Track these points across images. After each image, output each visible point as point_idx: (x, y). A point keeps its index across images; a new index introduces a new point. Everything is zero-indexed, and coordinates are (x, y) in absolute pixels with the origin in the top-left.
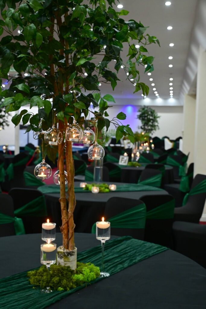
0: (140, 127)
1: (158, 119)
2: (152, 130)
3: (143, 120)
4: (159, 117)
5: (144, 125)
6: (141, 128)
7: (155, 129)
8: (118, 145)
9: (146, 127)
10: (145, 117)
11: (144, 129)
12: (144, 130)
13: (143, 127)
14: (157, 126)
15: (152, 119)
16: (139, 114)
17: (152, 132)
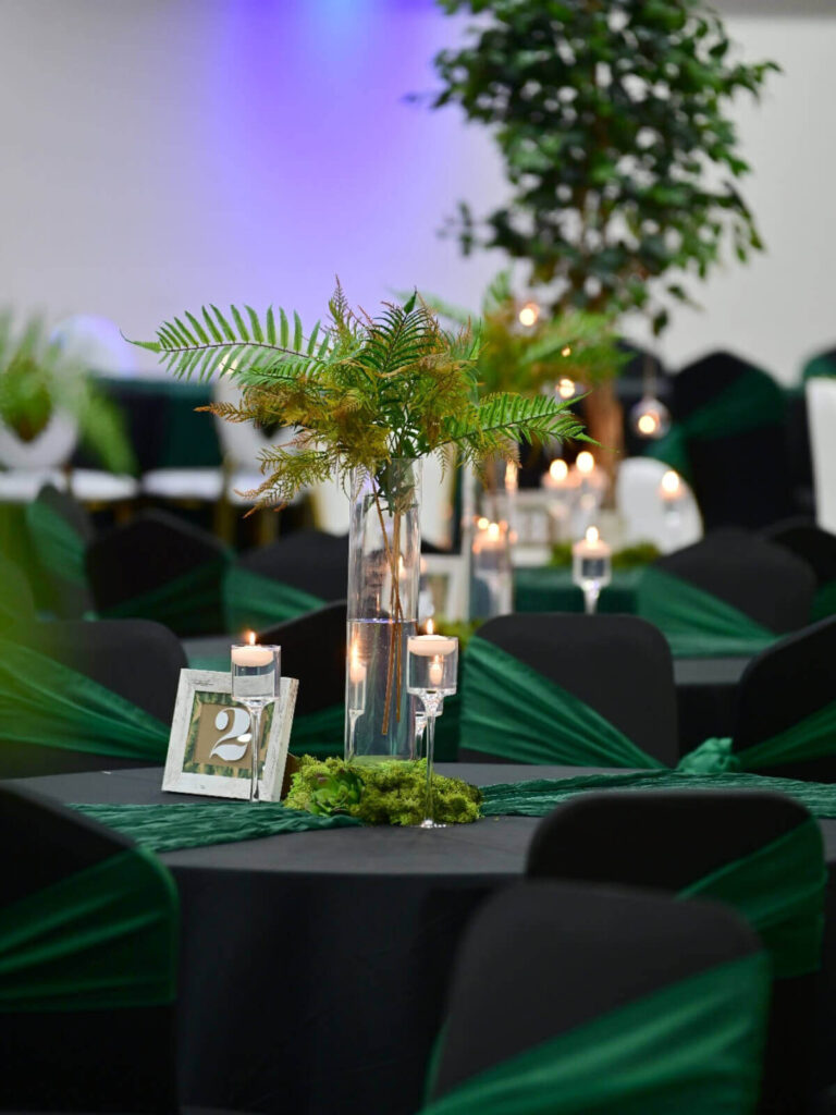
0: (485, 233)
1: (736, 109)
2: (653, 262)
3: (525, 118)
4: (746, 79)
5: (541, 199)
6: (507, 239)
7: (698, 254)
8: (176, 483)
9: (571, 224)
10: (555, 74)
11: (543, 252)
12: (545, 270)
13: (523, 223)
14: (733, 201)
15: (649, 112)
16: (462, 32)
17: (657, 292)
